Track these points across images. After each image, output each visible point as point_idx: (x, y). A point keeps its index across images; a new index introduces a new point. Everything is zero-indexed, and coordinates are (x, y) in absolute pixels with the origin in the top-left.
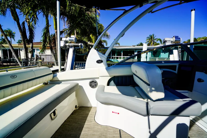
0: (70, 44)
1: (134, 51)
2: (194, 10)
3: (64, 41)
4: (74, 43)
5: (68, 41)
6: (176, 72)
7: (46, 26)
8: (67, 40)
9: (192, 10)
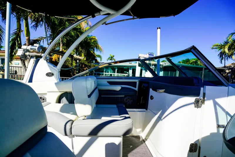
0: (31, 54)
1: (129, 68)
2: (160, 28)
3: (23, 50)
4: (36, 52)
5: (30, 50)
6: (137, 89)
7: (16, 30)
8: (28, 48)
9: (158, 28)
